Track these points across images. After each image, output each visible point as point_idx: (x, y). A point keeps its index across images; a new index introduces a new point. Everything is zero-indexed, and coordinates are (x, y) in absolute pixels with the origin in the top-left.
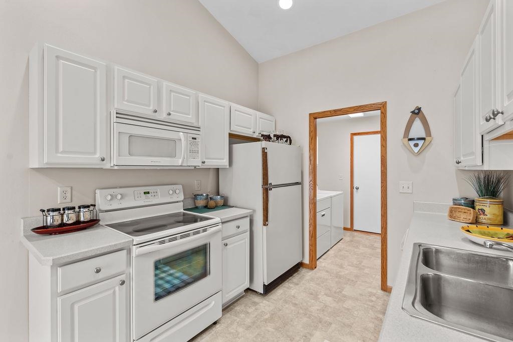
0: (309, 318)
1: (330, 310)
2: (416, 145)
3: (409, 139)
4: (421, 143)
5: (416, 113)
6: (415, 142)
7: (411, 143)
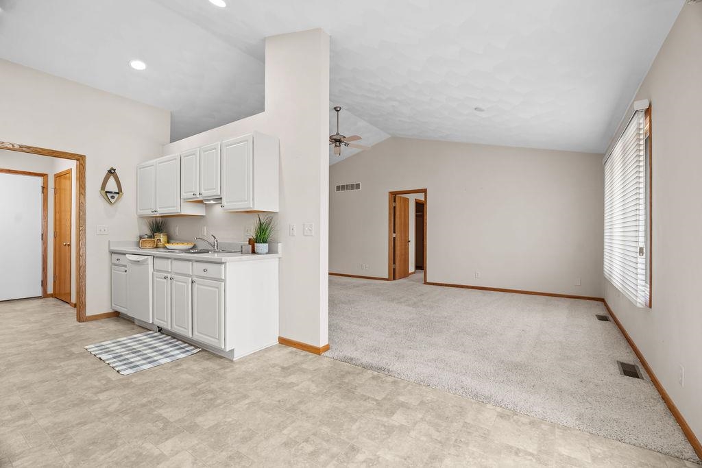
2: (113, 197)
3: (106, 192)
4: (116, 196)
5: (111, 172)
6: (112, 195)
7: (109, 195)
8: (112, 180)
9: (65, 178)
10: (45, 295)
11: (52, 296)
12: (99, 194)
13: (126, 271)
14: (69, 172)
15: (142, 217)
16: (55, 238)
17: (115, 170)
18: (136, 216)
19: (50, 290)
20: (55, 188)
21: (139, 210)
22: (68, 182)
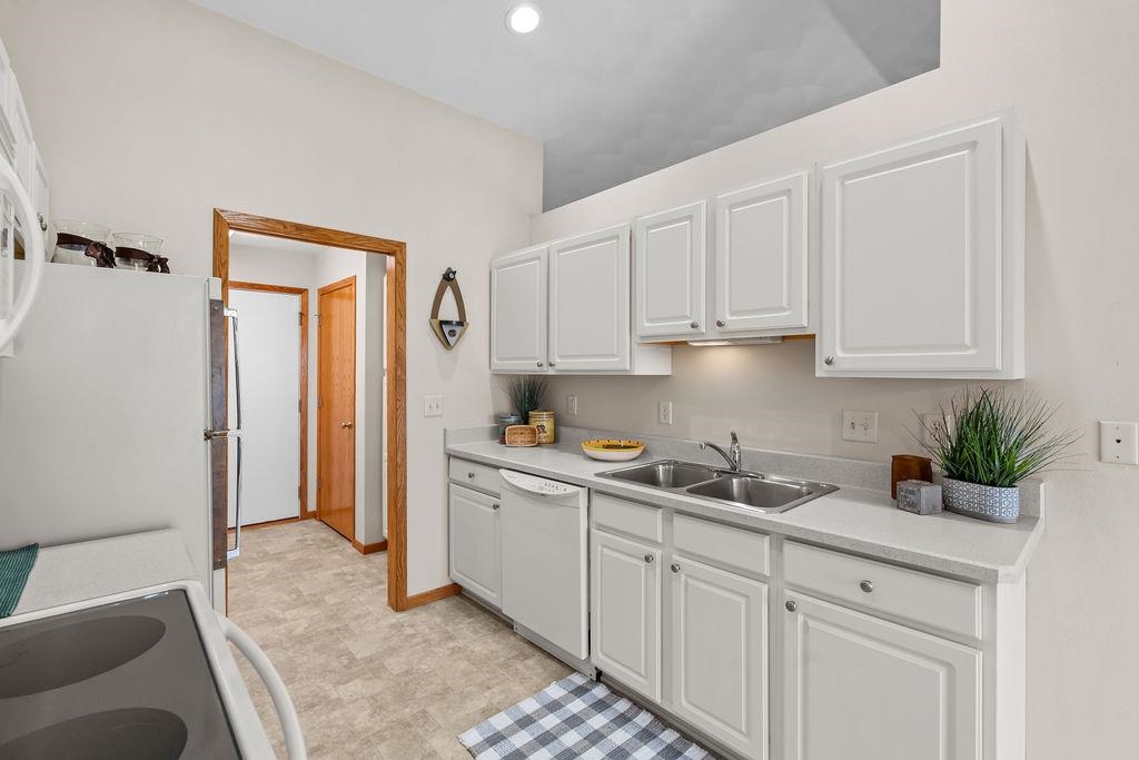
0: (383, 739)
1: (389, 697)
2: (452, 333)
3: (442, 323)
4: (458, 329)
5: (449, 278)
6: (451, 328)
7: (446, 329)
8: (449, 295)
9: (342, 297)
10: (305, 515)
11: (314, 515)
12: (429, 327)
13: (496, 507)
14: (351, 283)
15: (498, 375)
16: (320, 408)
17: (454, 273)
18: (488, 372)
19: (312, 506)
20: (320, 316)
21: (495, 360)
22: (346, 303)
